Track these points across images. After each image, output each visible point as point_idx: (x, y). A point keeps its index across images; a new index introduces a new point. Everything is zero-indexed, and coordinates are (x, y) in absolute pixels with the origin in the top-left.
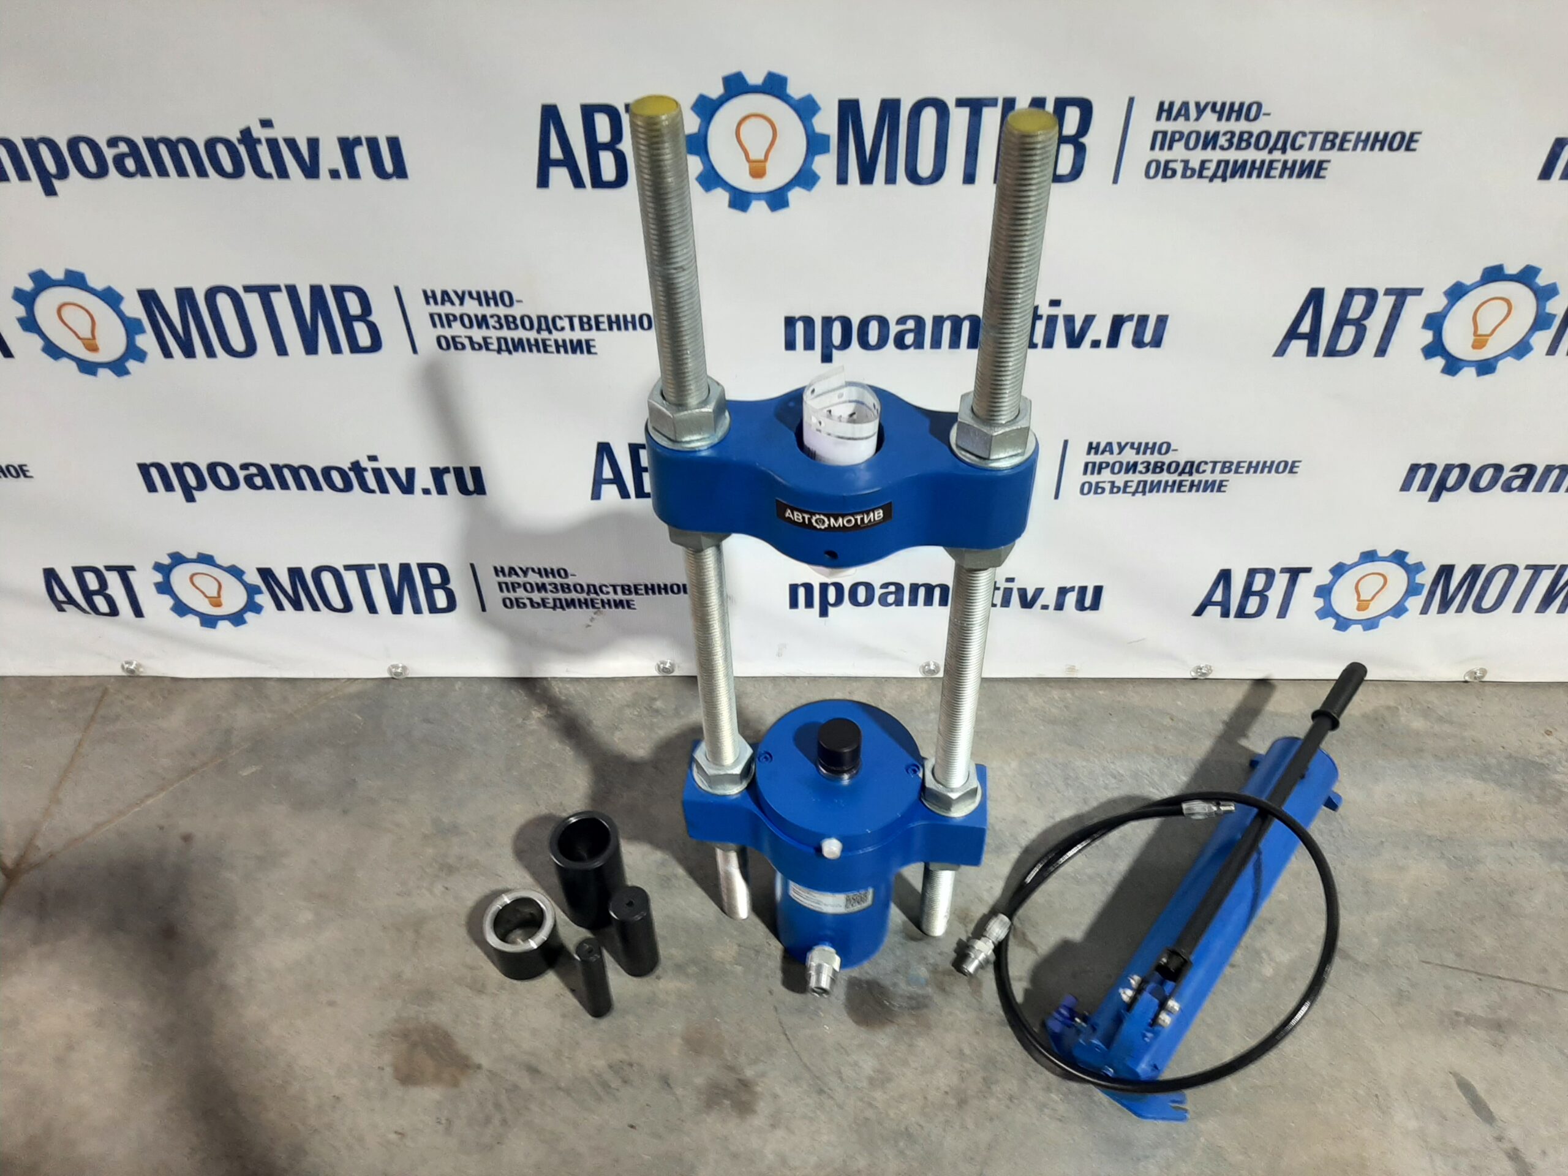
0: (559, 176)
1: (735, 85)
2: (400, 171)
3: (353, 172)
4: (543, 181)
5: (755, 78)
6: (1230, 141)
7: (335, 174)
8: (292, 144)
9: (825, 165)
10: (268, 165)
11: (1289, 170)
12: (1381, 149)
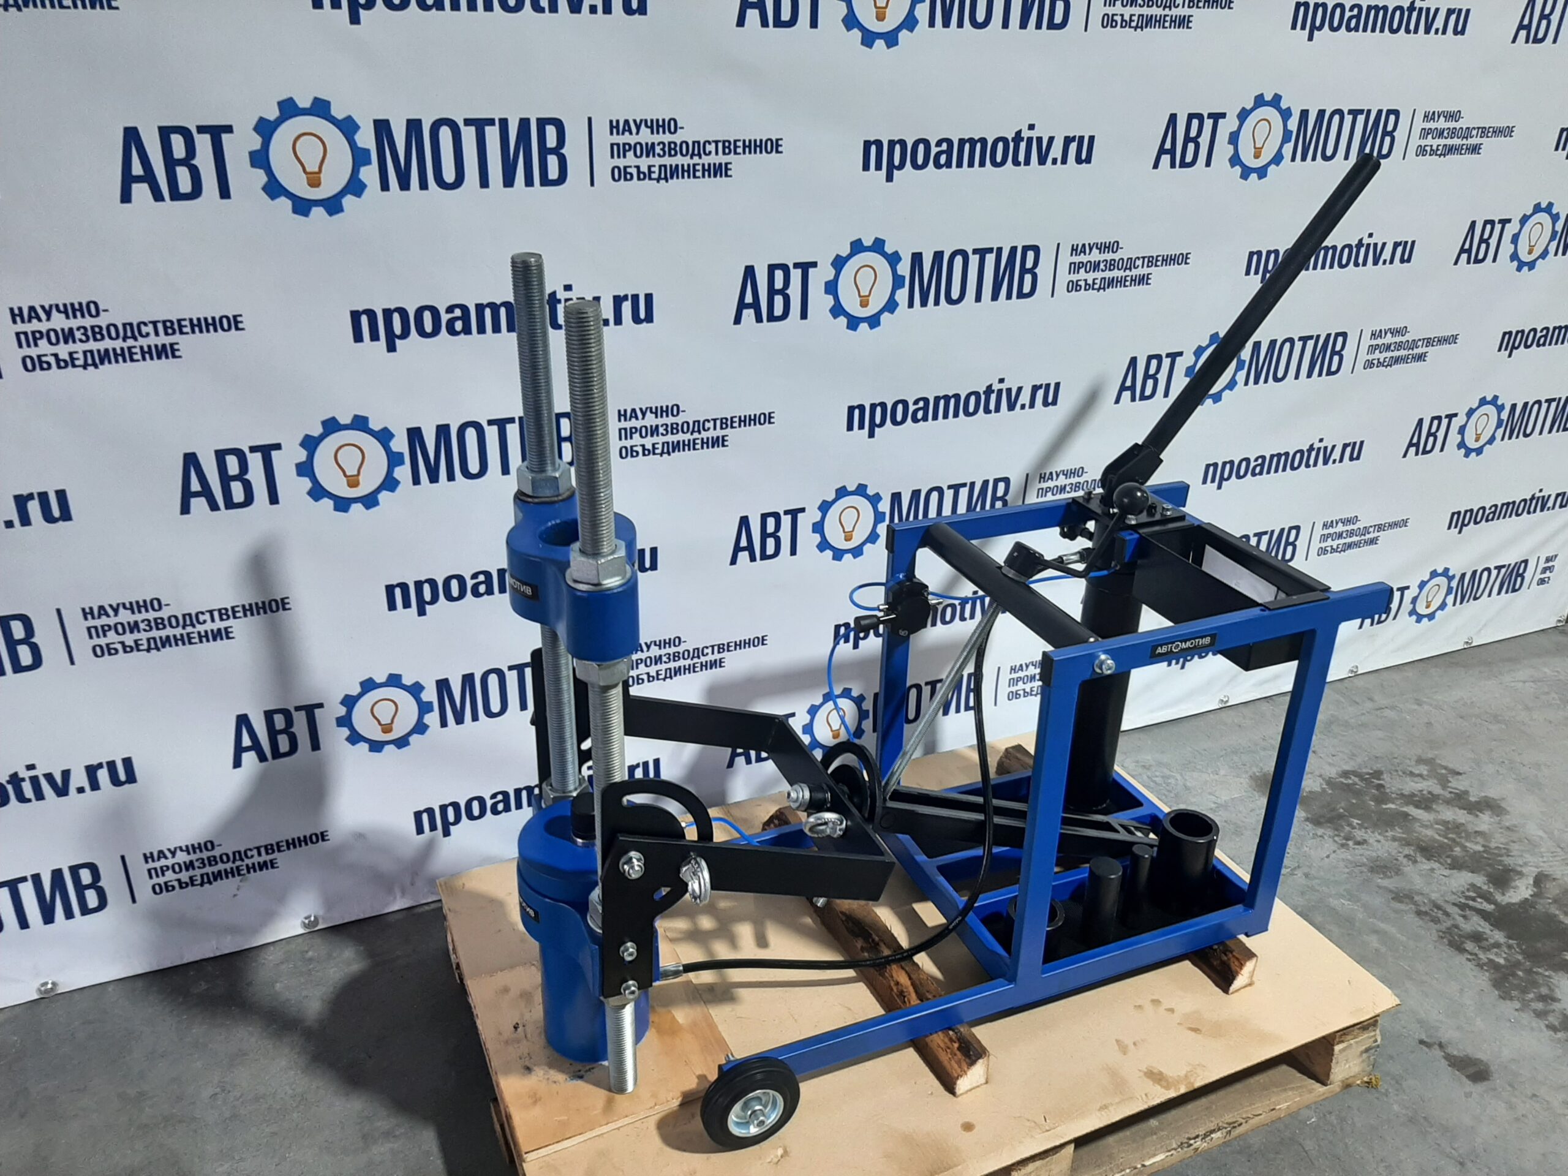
6: (666, 430)
9: (403, 473)
11: (705, 443)
12: (755, 424)
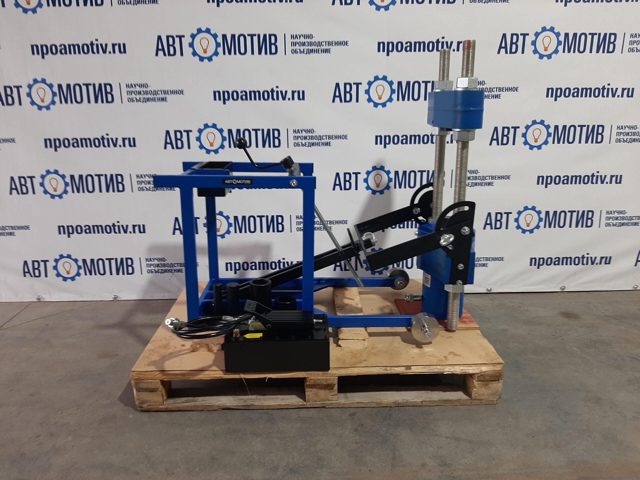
0: (169, 146)
1: (206, 126)
2: (135, 146)
3: (124, 145)
4: (165, 148)
5: (210, 124)
7: (120, 146)
8: (112, 139)
10: (106, 144)
